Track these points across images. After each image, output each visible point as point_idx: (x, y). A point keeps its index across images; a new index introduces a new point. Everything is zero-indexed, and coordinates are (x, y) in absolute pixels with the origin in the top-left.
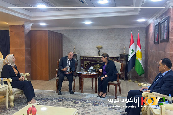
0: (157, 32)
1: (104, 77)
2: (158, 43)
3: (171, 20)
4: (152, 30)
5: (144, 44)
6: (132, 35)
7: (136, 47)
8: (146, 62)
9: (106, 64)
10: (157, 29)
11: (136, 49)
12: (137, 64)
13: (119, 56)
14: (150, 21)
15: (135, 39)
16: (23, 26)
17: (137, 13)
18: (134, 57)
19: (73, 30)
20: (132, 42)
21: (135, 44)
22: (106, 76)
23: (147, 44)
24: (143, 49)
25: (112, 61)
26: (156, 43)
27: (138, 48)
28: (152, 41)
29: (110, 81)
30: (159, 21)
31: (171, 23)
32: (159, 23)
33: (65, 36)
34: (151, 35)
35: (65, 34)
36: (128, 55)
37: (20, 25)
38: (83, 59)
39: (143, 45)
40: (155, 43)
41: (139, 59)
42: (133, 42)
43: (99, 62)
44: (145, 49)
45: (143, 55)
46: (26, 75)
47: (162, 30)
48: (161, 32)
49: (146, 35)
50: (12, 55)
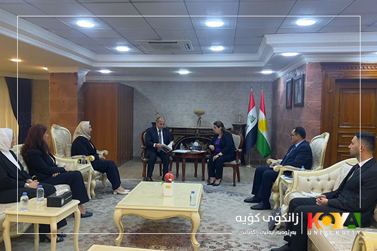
0: (289, 91)
1: (217, 156)
2: (291, 107)
3: (306, 79)
4: (282, 88)
5: (270, 108)
6: (252, 94)
7: (258, 113)
8: (273, 137)
9: (219, 138)
10: (289, 88)
11: (258, 117)
12: (260, 140)
13: (232, 127)
14: (280, 74)
15: (257, 102)
16: (76, 74)
17: (263, 65)
18: (256, 128)
19: (153, 82)
20: (252, 104)
21: (256, 109)
22: (221, 154)
23: (275, 108)
24: (269, 116)
25: (228, 133)
26: (289, 107)
27: (262, 115)
28: (282, 104)
29: (227, 161)
30: (292, 76)
31: (306, 82)
32: (292, 80)
34: (281, 94)
35: (139, 88)
36: (246, 125)
37: (69, 73)
38: (173, 131)
39: (269, 110)
40: (287, 107)
41: (264, 132)
42: (254, 105)
43: (198, 137)
44: (272, 117)
45: (269, 126)
46: (104, 154)
49: (274, 94)
50: (88, 122)
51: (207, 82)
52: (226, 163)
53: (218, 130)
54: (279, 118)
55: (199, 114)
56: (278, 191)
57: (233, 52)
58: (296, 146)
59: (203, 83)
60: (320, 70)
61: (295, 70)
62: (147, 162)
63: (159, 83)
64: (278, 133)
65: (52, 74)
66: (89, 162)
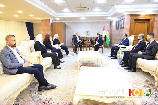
2: (118, 29)
4: (114, 24)
6: (104, 26)
7: (106, 31)
9: (98, 38)
10: (118, 23)
15: (106, 28)
16: (49, 20)
18: (106, 36)
19: (72, 22)
20: (104, 29)
21: (106, 30)
23: (111, 30)
30: (119, 19)
31: (125, 21)
32: (119, 20)
33: (67, 26)
35: (67, 24)
36: (103, 35)
37: (47, 20)
40: (117, 29)
41: (108, 37)
42: (105, 29)
43: (88, 39)
47: (121, 23)
48: (120, 24)
49: (110, 26)
50: (57, 34)
51: (90, 22)
52: (100, 46)
53: (98, 36)
54: (113, 33)
55: (87, 32)
56: (120, 53)
57: (101, 11)
58: (125, 39)
59: (88, 22)
60: (129, 16)
61: (120, 17)
62: (75, 47)
63: (74, 22)
64: (112, 38)
65: (42, 20)
66: (60, 46)
